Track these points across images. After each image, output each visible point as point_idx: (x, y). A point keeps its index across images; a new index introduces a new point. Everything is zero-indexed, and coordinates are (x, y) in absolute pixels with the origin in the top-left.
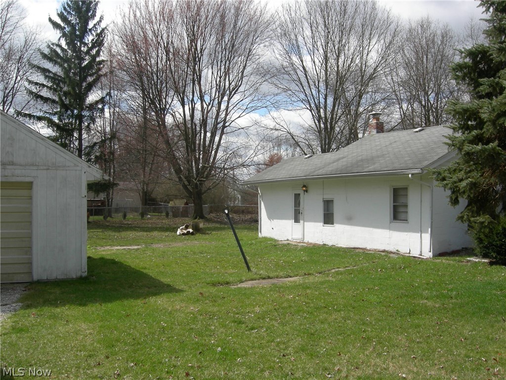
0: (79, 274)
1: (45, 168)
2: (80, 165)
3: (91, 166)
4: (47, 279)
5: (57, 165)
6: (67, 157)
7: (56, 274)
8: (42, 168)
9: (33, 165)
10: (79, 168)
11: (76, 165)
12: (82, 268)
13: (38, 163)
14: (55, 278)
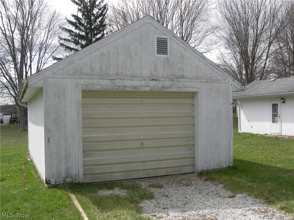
0: (228, 164)
1: (206, 81)
2: (228, 79)
3: (234, 80)
4: (207, 169)
5: (213, 79)
6: (219, 73)
7: (213, 165)
8: (203, 81)
9: (197, 78)
10: (227, 82)
11: (225, 79)
12: (230, 159)
13: (201, 77)
14: (213, 168)
